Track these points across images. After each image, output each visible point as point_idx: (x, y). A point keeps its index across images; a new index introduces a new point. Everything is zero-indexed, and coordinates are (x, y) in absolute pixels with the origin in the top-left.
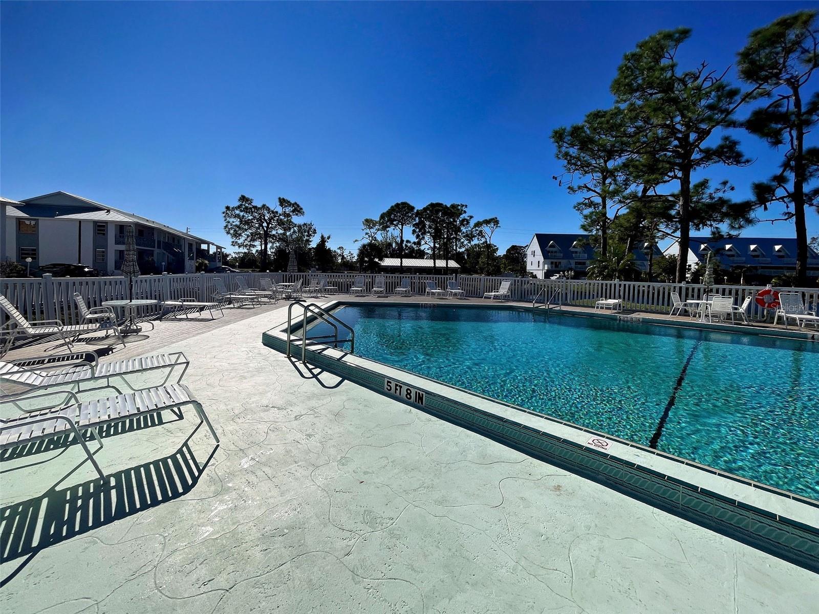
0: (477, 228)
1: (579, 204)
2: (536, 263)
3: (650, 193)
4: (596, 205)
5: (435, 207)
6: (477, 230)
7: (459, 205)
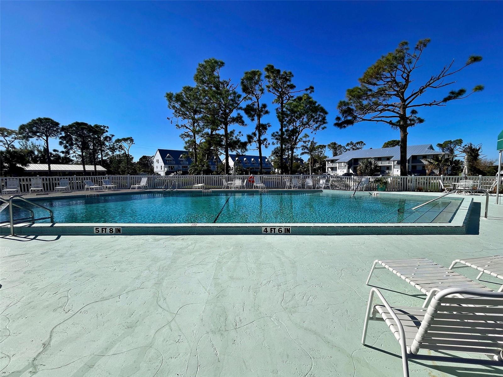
0: (118, 143)
1: (183, 135)
2: (159, 167)
3: (214, 133)
4: (191, 136)
5: (81, 125)
6: (117, 145)
7: (102, 126)
